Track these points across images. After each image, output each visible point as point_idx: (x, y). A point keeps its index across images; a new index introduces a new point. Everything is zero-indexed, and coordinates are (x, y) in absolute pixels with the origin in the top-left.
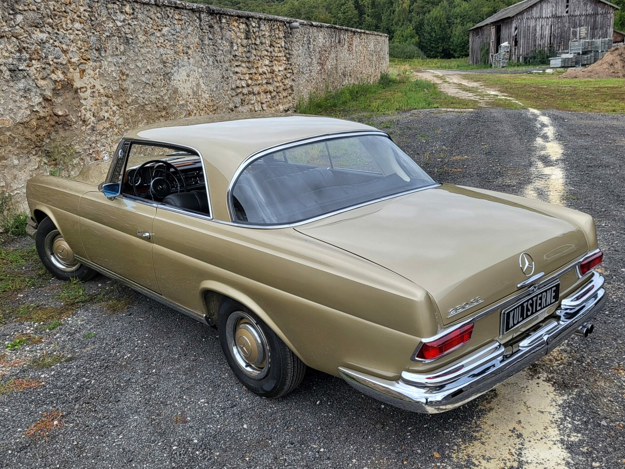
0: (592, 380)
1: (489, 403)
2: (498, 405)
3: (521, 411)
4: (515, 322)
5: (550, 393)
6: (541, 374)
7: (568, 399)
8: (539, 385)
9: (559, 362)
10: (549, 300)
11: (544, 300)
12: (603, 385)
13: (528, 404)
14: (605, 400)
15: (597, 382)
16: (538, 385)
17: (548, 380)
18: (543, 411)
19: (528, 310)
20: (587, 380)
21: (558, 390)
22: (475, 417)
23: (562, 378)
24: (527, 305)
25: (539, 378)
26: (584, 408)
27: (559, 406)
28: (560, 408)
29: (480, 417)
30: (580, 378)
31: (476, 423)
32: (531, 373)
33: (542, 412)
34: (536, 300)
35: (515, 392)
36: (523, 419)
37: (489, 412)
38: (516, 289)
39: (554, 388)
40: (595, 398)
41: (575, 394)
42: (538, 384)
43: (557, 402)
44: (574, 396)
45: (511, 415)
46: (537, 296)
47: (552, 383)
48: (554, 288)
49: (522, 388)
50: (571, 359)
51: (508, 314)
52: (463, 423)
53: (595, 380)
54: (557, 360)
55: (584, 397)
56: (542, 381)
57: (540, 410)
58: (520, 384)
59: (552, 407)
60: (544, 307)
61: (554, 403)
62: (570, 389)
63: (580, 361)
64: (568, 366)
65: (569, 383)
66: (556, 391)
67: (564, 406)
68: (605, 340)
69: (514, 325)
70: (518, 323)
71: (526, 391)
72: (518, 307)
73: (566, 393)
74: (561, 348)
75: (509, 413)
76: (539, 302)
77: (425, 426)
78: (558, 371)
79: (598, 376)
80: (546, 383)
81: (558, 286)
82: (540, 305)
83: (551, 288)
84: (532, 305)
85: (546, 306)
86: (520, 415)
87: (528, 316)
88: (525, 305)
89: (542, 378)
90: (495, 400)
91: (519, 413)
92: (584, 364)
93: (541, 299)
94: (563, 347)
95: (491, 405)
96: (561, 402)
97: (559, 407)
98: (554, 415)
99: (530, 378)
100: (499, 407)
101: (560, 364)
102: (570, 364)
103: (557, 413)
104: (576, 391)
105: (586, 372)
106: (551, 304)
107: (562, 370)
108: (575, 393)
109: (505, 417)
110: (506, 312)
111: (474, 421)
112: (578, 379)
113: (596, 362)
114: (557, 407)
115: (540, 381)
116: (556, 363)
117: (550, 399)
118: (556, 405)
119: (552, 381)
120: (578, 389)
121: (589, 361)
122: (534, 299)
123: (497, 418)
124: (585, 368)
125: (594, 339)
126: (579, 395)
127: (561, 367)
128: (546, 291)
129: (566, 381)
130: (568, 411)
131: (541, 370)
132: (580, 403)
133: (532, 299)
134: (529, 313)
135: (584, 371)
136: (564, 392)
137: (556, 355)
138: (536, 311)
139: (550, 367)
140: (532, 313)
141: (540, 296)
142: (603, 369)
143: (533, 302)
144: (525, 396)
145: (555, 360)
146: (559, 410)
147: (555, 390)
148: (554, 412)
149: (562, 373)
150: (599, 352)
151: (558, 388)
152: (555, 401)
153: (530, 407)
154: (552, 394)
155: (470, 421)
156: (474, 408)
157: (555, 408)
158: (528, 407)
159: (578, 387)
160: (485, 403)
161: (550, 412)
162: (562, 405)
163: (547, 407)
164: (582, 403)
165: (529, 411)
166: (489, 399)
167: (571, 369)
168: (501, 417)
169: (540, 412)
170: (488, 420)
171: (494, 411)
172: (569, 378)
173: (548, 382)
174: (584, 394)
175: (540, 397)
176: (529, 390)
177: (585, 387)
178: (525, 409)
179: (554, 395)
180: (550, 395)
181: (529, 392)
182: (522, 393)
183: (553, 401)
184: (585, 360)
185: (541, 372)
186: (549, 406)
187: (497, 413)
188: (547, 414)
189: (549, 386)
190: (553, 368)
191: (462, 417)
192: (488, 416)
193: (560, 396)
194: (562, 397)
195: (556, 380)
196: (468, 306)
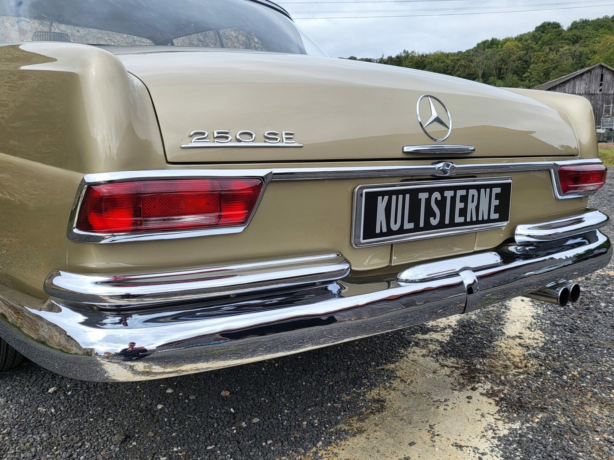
0: (575, 402)
1: (362, 420)
2: (376, 425)
3: (419, 442)
4: (395, 227)
5: (487, 415)
6: (480, 384)
7: (520, 429)
8: (470, 400)
9: (521, 371)
10: (484, 207)
11: (471, 206)
12: (597, 413)
13: (437, 428)
14: (598, 439)
15: (586, 406)
16: (468, 400)
17: (491, 394)
18: (463, 444)
19: (430, 213)
20: (567, 400)
21: (505, 411)
22: (320, 443)
23: (518, 394)
24: (428, 201)
25: (474, 389)
26: (549, 448)
27: (500, 439)
28: (499, 443)
29: (330, 443)
30: (554, 397)
31: (316, 453)
32: (462, 381)
33: (461, 447)
34: (453, 199)
35: (419, 408)
36: (417, 455)
37: (354, 435)
38: (401, 155)
39: (498, 408)
40: (577, 432)
41: (538, 423)
42: (469, 398)
43: (498, 432)
44: (535, 425)
45: (394, 446)
46: (455, 189)
47: (497, 399)
48: (498, 190)
49: (437, 401)
50: (543, 368)
51: (372, 198)
52: (288, 450)
53: (582, 403)
54: (517, 367)
55: (553, 429)
56: (478, 394)
57: (458, 442)
58: (436, 395)
59: (484, 440)
60: (472, 223)
61: (490, 433)
62: (528, 412)
63: (559, 372)
64: (535, 376)
65: (530, 402)
66: (501, 414)
67: (509, 440)
68: (609, 349)
71: (442, 408)
72: (404, 192)
73: (519, 418)
74: (529, 352)
75: (392, 441)
76: (459, 205)
77: (209, 448)
78: (515, 383)
79: (589, 397)
80: (485, 399)
81: (506, 188)
82: (463, 212)
83: (491, 186)
84: (441, 204)
85: (478, 222)
86: (413, 447)
87: (428, 227)
88: (423, 196)
89: (481, 390)
90: (377, 417)
91: (412, 444)
92: (565, 377)
93: (464, 199)
94: (534, 352)
95: (364, 424)
96: (506, 432)
97: (499, 441)
98: (483, 454)
99: (458, 387)
100: (377, 428)
101: (520, 373)
102: (539, 375)
103: (492, 451)
104: (540, 417)
105: (566, 389)
106: (489, 221)
107: (523, 382)
108: (537, 420)
109: (382, 449)
110: (365, 191)
111: (314, 449)
112: (549, 398)
113: (589, 377)
114: (496, 441)
115: (476, 395)
116: (515, 370)
117: (485, 424)
118: (493, 438)
119: (497, 396)
120: (545, 415)
121: (576, 373)
122: (449, 194)
123: (363, 449)
124: (566, 382)
125: (591, 345)
126: (545, 425)
127: (522, 377)
128: (478, 188)
129: (525, 399)
130: (516, 449)
131: (483, 378)
132: (543, 438)
133: (441, 190)
134: (434, 222)
135: (563, 387)
136: (515, 415)
137: (518, 361)
138: (453, 224)
139: (500, 375)
140: (441, 225)
141: (463, 192)
142: (601, 387)
143: (444, 199)
144: (436, 415)
145: (513, 367)
146: (497, 446)
147: (498, 412)
148: (484, 450)
149: (521, 387)
150: (596, 364)
151: (505, 408)
152: (494, 430)
153: (438, 435)
154: (492, 417)
155: (306, 449)
156: (328, 426)
157: (489, 442)
158: (436, 434)
159: (545, 411)
160: (353, 420)
161: (477, 448)
162: (506, 438)
163: (475, 438)
164: (549, 439)
165: (435, 442)
166: (366, 413)
167: (539, 383)
168: (373, 448)
169: (457, 446)
170: (343, 450)
171: (364, 435)
172: (532, 396)
173: (489, 397)
174: (554, 423)
175: (466, 421)
176: (448, 405)
177: (559, 412)
178: (427, 437)
179: (495, 419)
180: (486, 419)
181: (446, 409)
182: (432, 410)
183: (490, 429)
184: (568, 371)
185: (482, 381)
186: (479, 438)
187: (369, 439)
188: (470, 451)
189: (490, 403)
190: (505, 378)
191: (294, 441)
192: (348, 443)
193: (506, 422)
194: (510, 425)
195: (505, 396)
196: (252, 141)
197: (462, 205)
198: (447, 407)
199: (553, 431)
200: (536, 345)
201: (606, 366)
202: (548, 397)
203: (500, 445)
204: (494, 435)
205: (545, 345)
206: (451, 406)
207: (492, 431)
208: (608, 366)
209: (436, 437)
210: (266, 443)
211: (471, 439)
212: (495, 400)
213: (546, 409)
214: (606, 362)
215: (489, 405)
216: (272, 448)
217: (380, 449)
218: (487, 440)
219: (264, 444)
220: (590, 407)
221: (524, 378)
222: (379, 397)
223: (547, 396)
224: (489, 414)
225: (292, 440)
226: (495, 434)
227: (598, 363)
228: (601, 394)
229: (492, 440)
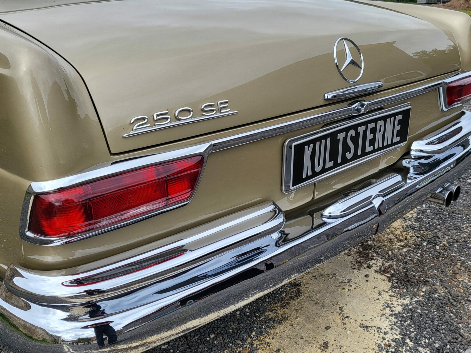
0: (449, 272)
1: (284, 306)
2: (297, 311)
3: (333, 325)
4: (318, 169)
5: (383, 293)
6: (373, 261)
7: (411, 304)
8: (368, 279)
9: (403, 243)
10: (388, 136)
11: (379, 135)
12: (466, 281)
13: (346, 310)
15: (458, 276)
16: (365, 278)
17: (384, 271)
18: (368, 325)
19: (346, 149)
20: (442, 271)
21: (396, 287)
22: (254, 333)
23: (404, 268)
24: (345, 139)
25: (369, 267)
26: (436, 322)
27: (395, 315)
28: (396, 320)
29: (262, 332)
30: (431, 268)
31: (252, 344)
32: (359, 259)
33: (367, 327)
34: (365, 132)
35: (329, 290)
36: (333, 339)
37: (280, 323)
39: (390, 284)
40: (455, 303)
41: (423, 296)
42: (367, 276)
43: (393, 309)
44: (421, 299)
45: (314, 331)
46: (366, 123)
47: (389, 275)
48: (400, 117)
49: (342, 282)
50: (420, 239)
51: (300, 149)
52: (229, 342)
53: (454, 272)
54: (400, 240)
55: (436, 302)
56: (373, 272)
57: (364, 322)
58: (340, 275)
59: (383, 318)
60: (379, 149)
61: (388, 311)
62: (415, 286)
63: (433, 242)
64: (414, 249)
65: (414, 276)
66: (394, 290)
67: (403, 317)
68: (467, 215)
69: (315, 174)
70: (324, 170)
71: (347, 288)
72: (325, 137)
73: (408, 292)
74: (406, 224)
75: (311, 326)
76: (370, 136)
78: (400, 257)
79: (459, 266)
80: (379, 276)
81: (406, 113)
82: (372, 142)
83: (394, 115)
84: (355, 140)
85: (384, 147)
86: (329, 331)
87: (345, 161)
88: (341, 136)
89: (374, 268)
90: (295, 303)
91: (327, 328)
92: (438, 247)
93: (373, 131)
94: (410, 223)
95: (287, 310)
96: (400, 309)
97: (396, 318)
98: (385, 333)
99: (356, 266)
100: (298, 314)
101: (403, 247)
102: (418, 246)
103: (392, 329)
104: (424, 290)
105: (440, 259)
106: (393, 144)
107: (406, 256)
108: (422, 294)
109: (304, 335)
110: (294, 144)
111: (250, 339)
113: (456, 245)
114: (393, 318)
115: (371, 272)
116: (398, 244)
117: (382, 303)
118: (391, 315)
119: (388, 272)
120: (428, 288)
121: (445, 243)
122: (361, 129)
123: (290, 336)
124: (439, 253)
125: (453, 212)
126: (429, 297)
128: (384, 119)
129: (411, 273)
130: (409, 325)
131: (375, 255)
132: (430, 311)
133: (355, 127)
134: (349, 156)
135: (438, 258)
137: (399, 233)
138: (364, 154)
139: (388, 250)
140: (356, 157)
141: (372, 125)
142: (466, 255)
143: (358, 134)
144: (343, 296)
145: (396, 240)
146: (395, 324)
147: (392, 288)
148: (385, 328)
149: (405, 260)
150: (459, 231)
151: (396, 284)
152: (390, 308)
153: (347, 317)
154: (387, 294)
155: (243, 340)
156: (257, 314)
157: (388, 320)
158: (346, 316)
159: (427, 284)
160: (277, 307)
161: (379, 328)
162: (401, 315)
163: (376, 317)
164: (434, 312)
165: (346, 324)
166: (286, 298)
167: (419, 255)
168: (297, 335)
169: (363, 327)
170: (273, 339)
171: (288, 321)
172: (415, 269)
173: (382, 274)
174: (436, 296)
175: (367, 300)
176: (351, 286)
177: (438, 284)
178: (338, 319)
179: (390, 296)
180: (383, 296)
181: (350, 289)
182: (339, 292)
183: (387, 307)
184: (439, 241)
185: (375, 258)
186: (380, 316)
187: (292, 325)
188: (374, 331)
189: (384, 280)
190: (392, 252)
191: (232, 333)
192: (276, 331)
193: (399, 298)
194: (402, 300)
195: (395, 272)
196: (191, 117)
197: (372, 136)
198: (350, 288)
199: (436, 304)
200: (411, 216)
201: (467, 232)
202: (428, 269)
203: (397, 322)
204: (391, 313)
205: (418, 215)
206: (354, 286)
207: (388, 308)
208: (468, 232)
209: (346, 319)
210: (210, 338)
211: (373, 318)
212: (388, 277)
213: (428, 282)
214: (466, 228)
215: (383, 282)
216: (215, 342)
217: (302, 335)
218: (386, 318)
219: (208, 339)
220: (461, 276)
221: (406, 251)
222: (295, 281)
223: (426, 268)
224: (384, 291)
225: (230, 332)
226: (392, 311)
227: (461, 230)
228: (467, 263)
229: (390, 318)
